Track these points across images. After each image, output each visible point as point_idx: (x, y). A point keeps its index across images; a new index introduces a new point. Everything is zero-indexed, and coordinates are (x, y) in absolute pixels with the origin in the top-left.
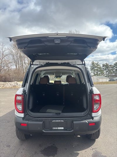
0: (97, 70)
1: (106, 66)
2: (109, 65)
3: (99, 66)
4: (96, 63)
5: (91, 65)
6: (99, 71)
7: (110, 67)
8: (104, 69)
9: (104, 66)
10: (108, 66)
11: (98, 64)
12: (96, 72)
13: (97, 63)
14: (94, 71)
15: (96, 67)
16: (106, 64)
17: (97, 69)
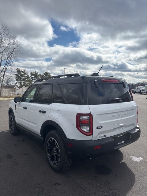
0: (24, 80)
1: (34, 75)
2: (39, 74)
3: (27, 75)
4: (22, 71)
5: (17, 73)
6: (27, 81)
7: (39, 77)
8: (33, 79)
9: (32, 74)
10: (37, 75)
11: (26, 72)
12: (23, 82)
13: (24, 71)
14: (21, 80)
15: (22, 76)
16: (36, 73)
17: (24, 78)
